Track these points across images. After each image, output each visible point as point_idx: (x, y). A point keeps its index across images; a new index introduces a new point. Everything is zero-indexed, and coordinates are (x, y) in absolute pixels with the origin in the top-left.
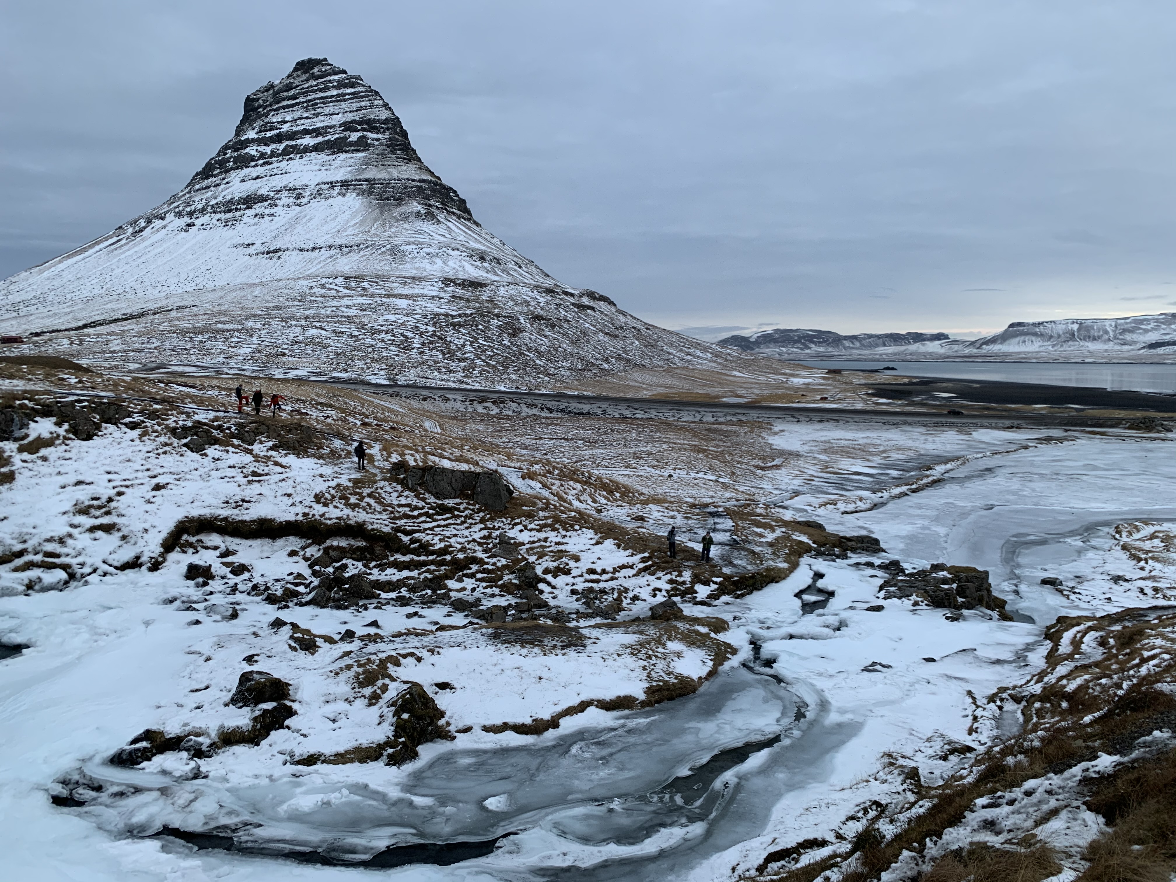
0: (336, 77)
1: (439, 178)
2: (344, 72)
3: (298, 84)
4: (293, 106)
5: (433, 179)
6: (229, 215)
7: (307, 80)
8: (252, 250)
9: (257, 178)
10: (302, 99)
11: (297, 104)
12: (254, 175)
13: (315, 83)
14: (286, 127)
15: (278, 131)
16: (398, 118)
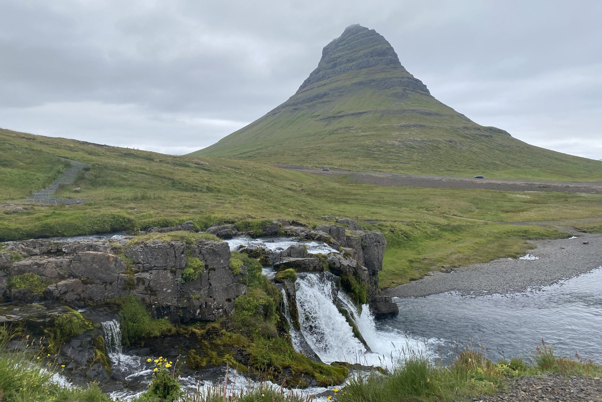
0: (363, 32)
1: (412, 75)
2: (367, 29)
3: (345, 38)
4: (342, 49)
5: (409, 76)
6: (311, 103)
7: (349, 36)
8: (318, 118)
9: (325, 85)
10: (346, 45)
11: (344, 48)
12: (324, 83)
13: (353, 37)
14: (339, 60)
15: (335, 62)
16: (392, 48)
